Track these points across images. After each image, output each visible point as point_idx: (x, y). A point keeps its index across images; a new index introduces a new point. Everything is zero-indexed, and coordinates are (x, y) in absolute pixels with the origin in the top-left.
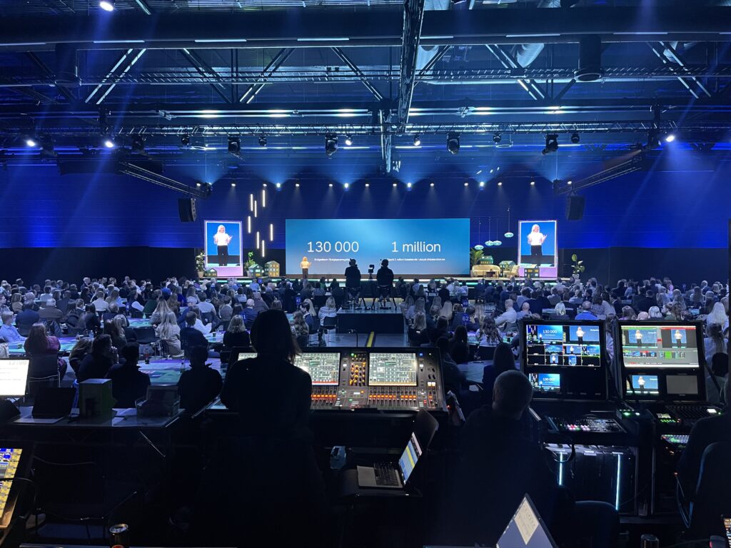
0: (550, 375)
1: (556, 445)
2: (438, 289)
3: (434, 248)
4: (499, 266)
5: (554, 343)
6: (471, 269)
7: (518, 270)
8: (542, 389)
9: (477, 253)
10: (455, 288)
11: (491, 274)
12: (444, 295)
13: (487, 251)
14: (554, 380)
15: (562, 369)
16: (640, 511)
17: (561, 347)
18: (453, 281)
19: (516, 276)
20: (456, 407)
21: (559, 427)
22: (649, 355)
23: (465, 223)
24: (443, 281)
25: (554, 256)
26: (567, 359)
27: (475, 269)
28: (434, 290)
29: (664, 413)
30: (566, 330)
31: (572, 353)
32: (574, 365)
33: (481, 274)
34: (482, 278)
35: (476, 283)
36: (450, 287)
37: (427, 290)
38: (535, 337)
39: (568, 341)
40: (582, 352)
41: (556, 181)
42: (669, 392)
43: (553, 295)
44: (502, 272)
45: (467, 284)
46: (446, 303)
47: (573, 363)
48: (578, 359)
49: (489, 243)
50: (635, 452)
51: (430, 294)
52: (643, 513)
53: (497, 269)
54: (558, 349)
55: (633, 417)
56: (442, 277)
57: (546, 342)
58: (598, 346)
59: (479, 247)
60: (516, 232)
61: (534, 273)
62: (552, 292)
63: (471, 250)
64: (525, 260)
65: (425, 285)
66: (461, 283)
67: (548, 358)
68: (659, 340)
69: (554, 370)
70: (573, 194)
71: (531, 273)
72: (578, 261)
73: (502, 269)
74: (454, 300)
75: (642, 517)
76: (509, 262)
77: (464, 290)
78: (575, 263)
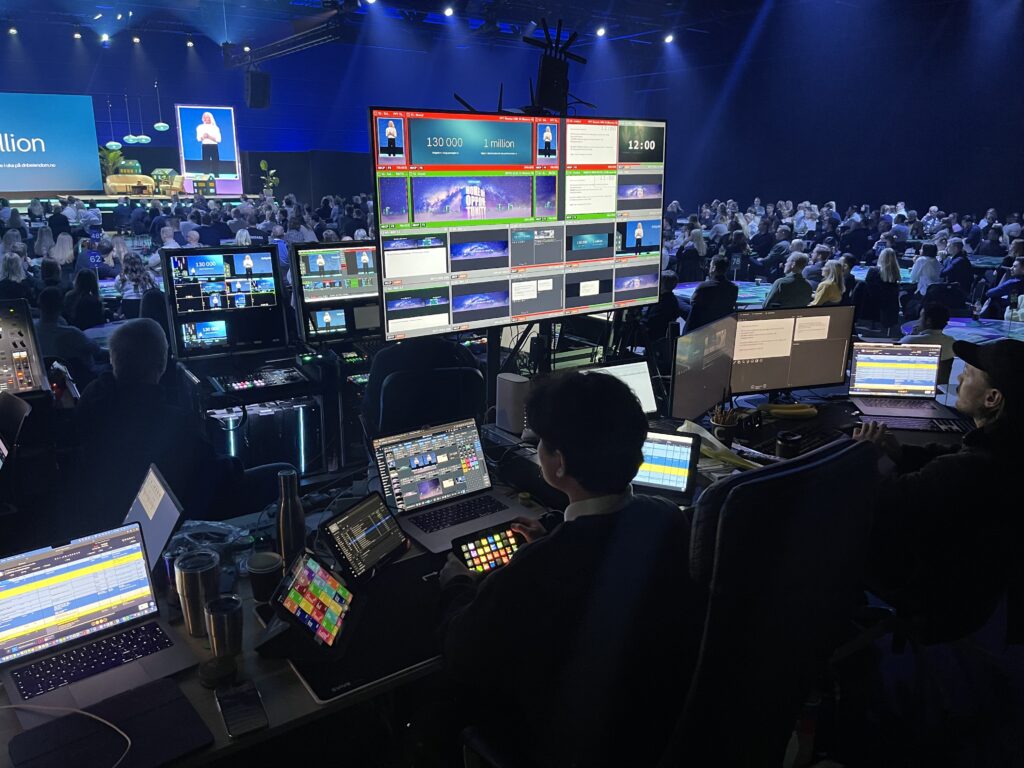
0: (211, 323)
1: (225, 411)
2: (48, 216)
3: (32, 144)
4: (151, 176)
5: (213, 279)
6: (104, 181)
7: (182, 183)
8: (203, 343)
9: (112, 155)
10: (78, 213)
11: (140, 189)
12: (59, 224)
13: (129, 152)
14: (218, 329)
15: (228, 314)
16: (329, 466)
17: (223, 285)
18: (71, 201)
19: (181, 193)
20: (68, 383)
21: (226, 388)
22: (332, 285)
23: (84, 104)
24: (54, 202)
25: (234, 162)
26: (232, 299)
27: (112, 182)
28: (40, 217)
29: (350, 351)
30: (229, 260)
31: (239, 291)
32: (242, 306)
33: (124, 190)
34: (124, 196)
35: (116, 205)
36: (69, 212)
37: (27, 217)
38: (185, 273)
39: (233, 275)
40: (251, 289)
41: (226, 44)
42: (358, 327)
43: (235, 219)
44: (157, 187)
45: (98, 205)
46: (61, 236)
47: (241, 304)
48: (248, 298)
49: (130, 139)
50: (319, 400)
51: (33, 225)
52: (332, 468)
53: (148, 181)
54: (219, 287)
55: (314, 362)
56: (54, 195)
57: (201, 280)
58: (271, 280)
59: (113, 145)
60: (172, 121)
61: (207, 188)
62: (233, 215)
63: (100, 150)
64: (193, 166)
65: (24, 210)
66: (87, 205)
67: (207, 301)
68: (343, 266)
69: (216, 316)
70: (252, 68)
71: (203, 188)
72: (269, 169)
73: (158, 182)
74: (77, 234)
75: (332, 473)
76: (168, 171)
77: (95, 216)
78: (266, 173)
